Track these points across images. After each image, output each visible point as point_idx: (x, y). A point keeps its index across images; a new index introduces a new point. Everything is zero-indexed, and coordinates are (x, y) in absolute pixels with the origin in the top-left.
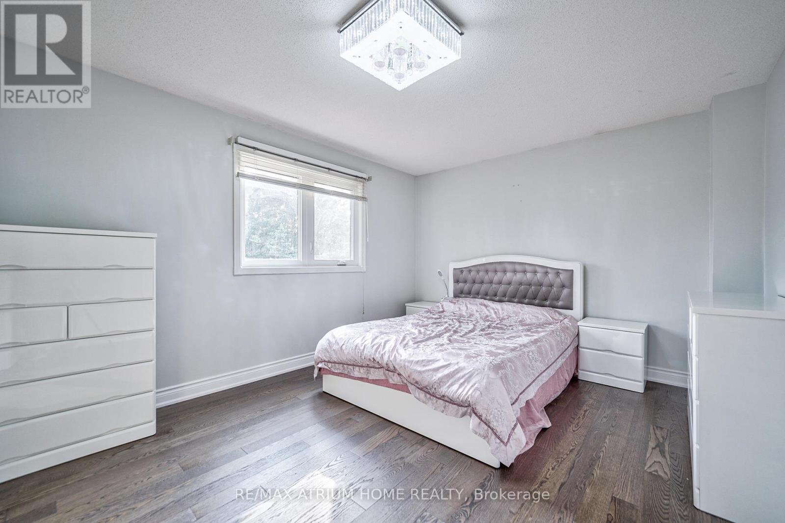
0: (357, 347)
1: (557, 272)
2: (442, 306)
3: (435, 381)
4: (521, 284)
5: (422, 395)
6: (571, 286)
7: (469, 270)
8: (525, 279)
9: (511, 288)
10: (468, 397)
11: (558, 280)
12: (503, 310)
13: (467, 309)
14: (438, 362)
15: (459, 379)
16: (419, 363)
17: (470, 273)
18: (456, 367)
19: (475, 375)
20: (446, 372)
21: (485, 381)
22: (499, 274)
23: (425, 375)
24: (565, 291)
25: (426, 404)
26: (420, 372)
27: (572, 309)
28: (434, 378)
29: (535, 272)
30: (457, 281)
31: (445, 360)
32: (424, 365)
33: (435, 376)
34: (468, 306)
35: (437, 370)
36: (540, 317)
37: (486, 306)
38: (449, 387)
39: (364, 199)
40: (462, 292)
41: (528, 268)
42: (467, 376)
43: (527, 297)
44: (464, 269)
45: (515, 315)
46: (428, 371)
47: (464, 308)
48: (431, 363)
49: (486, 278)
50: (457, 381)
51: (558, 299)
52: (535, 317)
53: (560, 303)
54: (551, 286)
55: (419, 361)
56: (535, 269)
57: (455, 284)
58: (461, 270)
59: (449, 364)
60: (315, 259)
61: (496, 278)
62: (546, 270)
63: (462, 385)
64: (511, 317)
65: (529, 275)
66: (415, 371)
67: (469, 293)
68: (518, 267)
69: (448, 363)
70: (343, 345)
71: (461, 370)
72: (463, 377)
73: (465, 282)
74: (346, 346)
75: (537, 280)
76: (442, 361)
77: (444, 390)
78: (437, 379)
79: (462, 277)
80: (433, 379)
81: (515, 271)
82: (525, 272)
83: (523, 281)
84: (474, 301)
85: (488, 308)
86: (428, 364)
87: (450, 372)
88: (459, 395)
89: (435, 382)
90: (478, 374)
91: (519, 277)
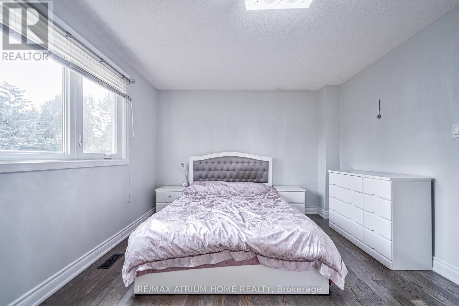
0: (195, 238)
1: (261, 162)
2: (194, 188)
3: (290, 248)
4: (241, 170)
5: (274, 262)
6: (267, 170)
7: (206, 161)
8: (243, 167)
9: (234, 173)
10: (320, 253)
11: (262, 167)
12: (238, 187)
13: (214, 188)
14: (283, 233)
15: (306, 242)
16: (270, 238)
17: (207, 164)
18: (299, 233)
19: (314, 236)
20: (295, 239)
21: (322, 238)
22: (227, 164)
23: (281, 246)
24: (265, 173)
25: (279, 269)
26: (276, 245)
27: (268, 183)
28: (289, 246)
29: (249, 163)
30: (196, 169)
31: (289, 230)
32: (275, 239)
33: (288, 244)
34: (214, 186)
35: (287, 239)
36: (261, 189)
37: (226, 186)
38: (302, 250)
39: (128, 98)
40: (200, 177)
41: (245, 160)
42: (310, 238)
43: (244, 177)
44: (202, 161)
45: (246, 190)
46: (282, 242)
47: (212, 188)
48: (279, 235)
49: (219, 167)
50: (305, 244)
51: (261, 178)
52: (258, 189)
53: (262, 180)
54: (258, 170)
55: (269, 236)
56: (249, 160)
57: (195, 172)
58: (200, 162)
59: (293, 233)
60: (84, 152)
61: (225, 167)
62: (255, 161)
63: (310, 245)
64: (245, 191)
65: (245, 164)
66: (271, 245)
67: (206, 177)
68: (239, 160)
69: (291, 232)
70: (174, 239)
71: (303, 235)
72: (308, 239)
73: (203, 170)
74: (179, 240)
75: (250, 167)
76: (286, 231)
77: (299, 253)
78: (292, 246)
79: (201, 167)
80: (288, 248)
81: (237, 162)
82: (243, 162)
83: (242, 168)
84: (216, 183)
85: (228, 187)
86: (277, 237)
87: (298, 238)
88: (313, 254)
89: (291, 250)
90: (315, 235)
91: (239, 166)
